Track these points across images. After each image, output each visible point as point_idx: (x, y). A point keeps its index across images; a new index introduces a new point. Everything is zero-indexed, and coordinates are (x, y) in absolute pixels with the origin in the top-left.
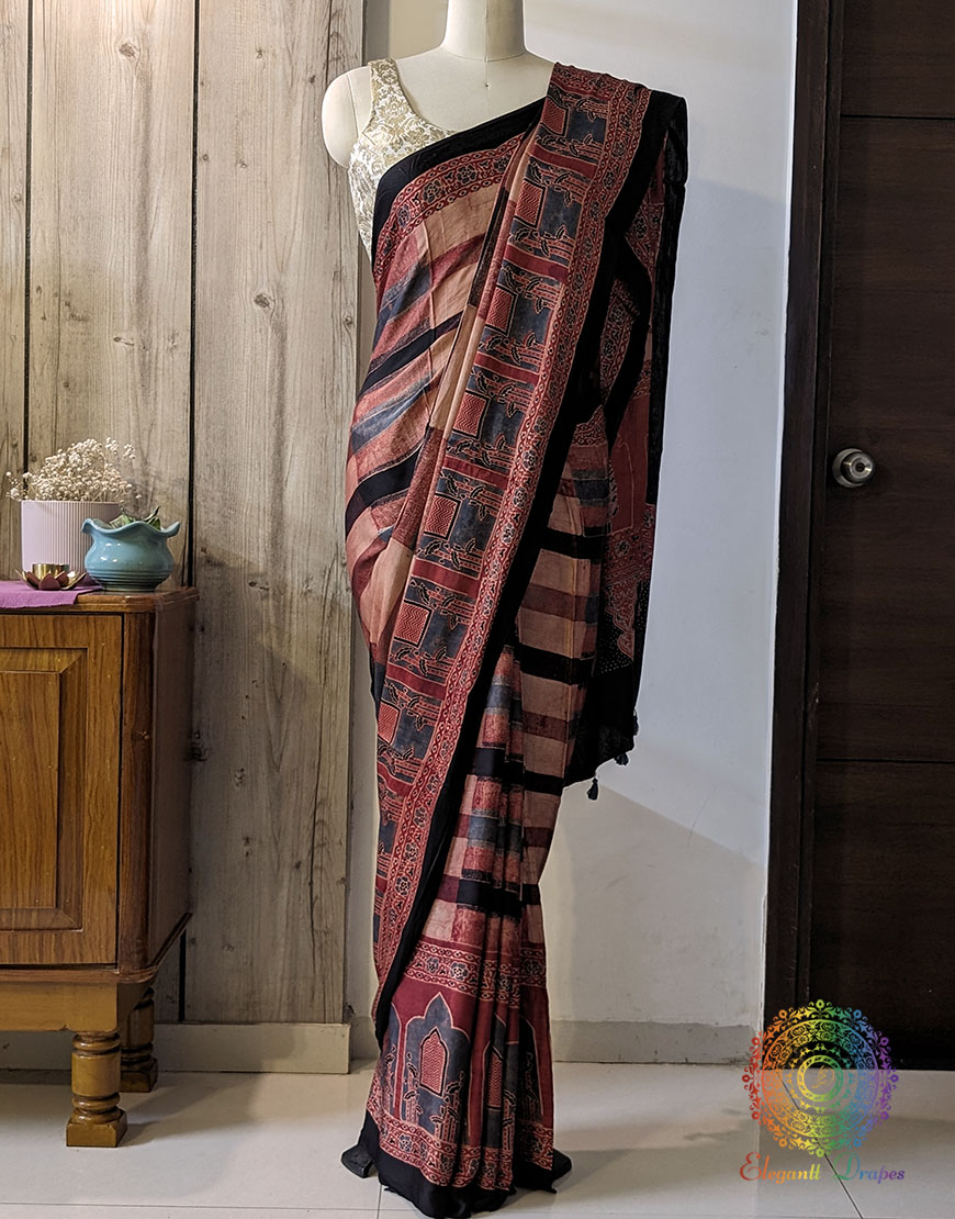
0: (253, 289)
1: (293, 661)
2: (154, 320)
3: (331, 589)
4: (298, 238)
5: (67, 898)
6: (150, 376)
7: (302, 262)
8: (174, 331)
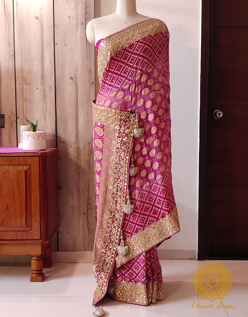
0: (69, 75)
1: (82, 165)
2: (46, 84)
3: (90, 147)
4: (80, 63)
5: (28, 224)
6: (45, 97)
7: (81, 69)
8: (51, 86)
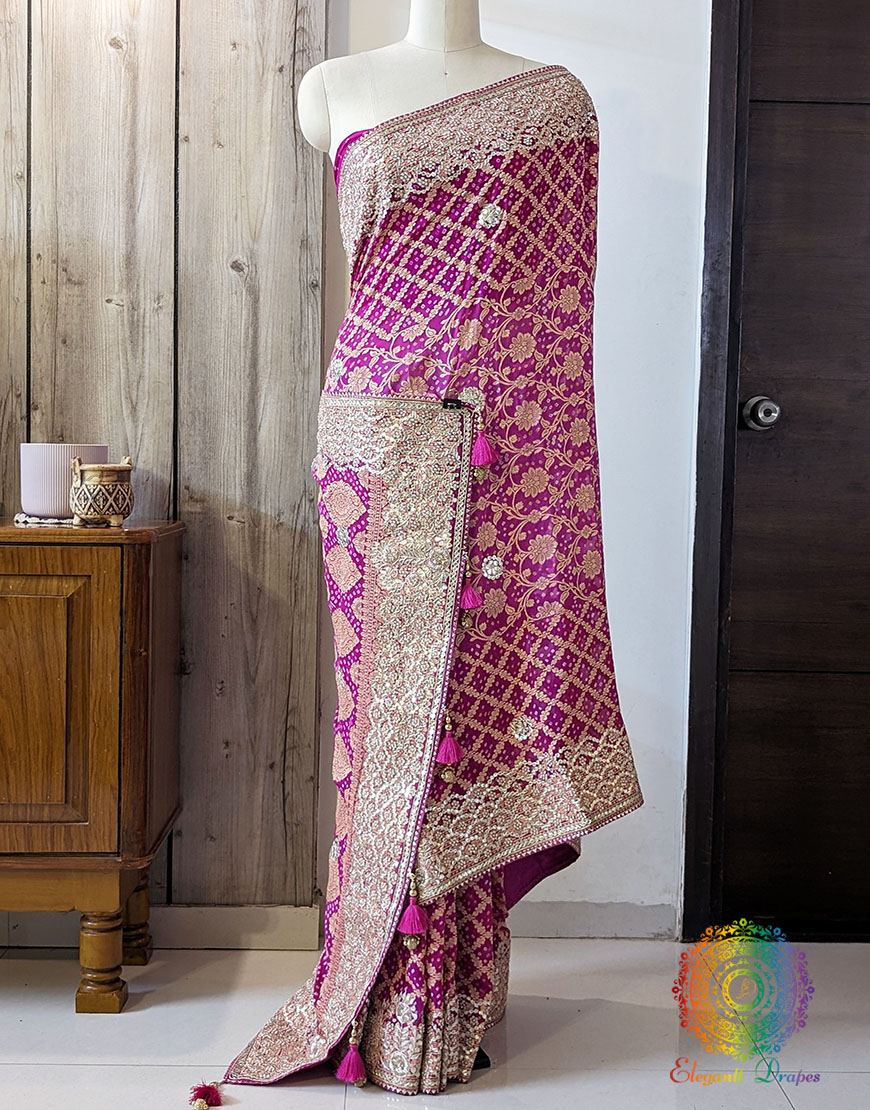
0: (230, 254)
1: (267, 585)
2: (142, 284)
3: (300, 522)
4: (268, 210)
5: (75, 796)
6: (138, 333)
7: (273, 232)
8: (159, 293)
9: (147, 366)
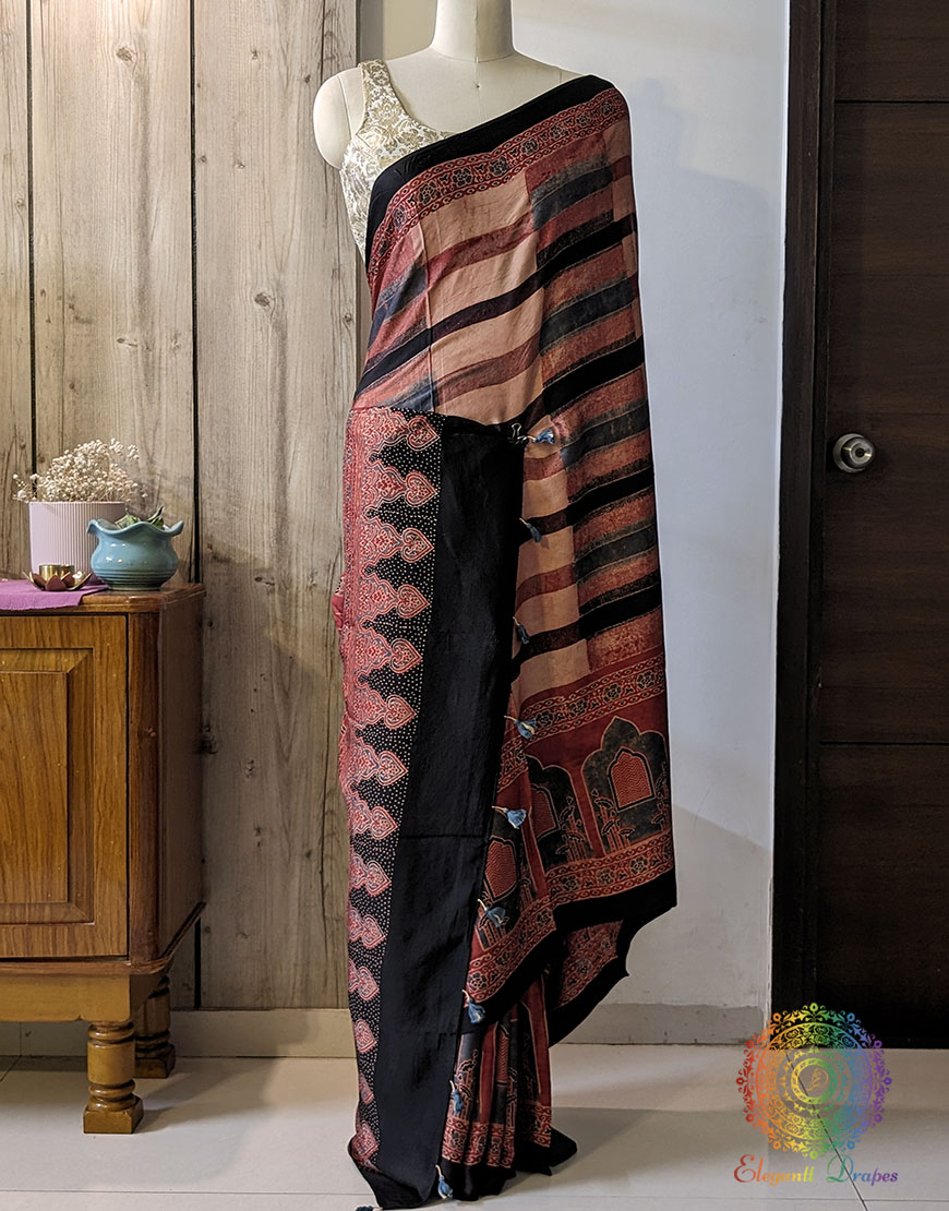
0: (253, 288)
1: (300, 655)
2: (157, 322)
4: (296, 236)
5: (78, 892)
6: (153, 375)
7: (302, 260)
8: (176, 331)
9: (164, 412)
